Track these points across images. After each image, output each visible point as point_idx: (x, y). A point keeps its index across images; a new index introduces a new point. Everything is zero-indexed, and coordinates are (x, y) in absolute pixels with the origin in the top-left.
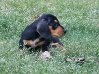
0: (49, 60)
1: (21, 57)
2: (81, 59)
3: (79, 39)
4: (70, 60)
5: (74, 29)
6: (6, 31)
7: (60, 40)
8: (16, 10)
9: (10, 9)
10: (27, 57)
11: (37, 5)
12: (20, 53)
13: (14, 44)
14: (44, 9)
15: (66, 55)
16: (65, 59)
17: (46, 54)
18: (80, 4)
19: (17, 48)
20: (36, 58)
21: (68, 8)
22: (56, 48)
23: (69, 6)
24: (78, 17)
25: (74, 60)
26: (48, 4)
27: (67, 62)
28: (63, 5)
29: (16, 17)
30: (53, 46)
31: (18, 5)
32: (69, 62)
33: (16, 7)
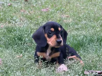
0: (66, 73)
1: (37, 71)
2: (99, 72)
3: (96, 51)
4: (88, 73)
5: (91, 41)
6: (21, 44)
7: (77, 52)
8: (31, 23)
9: (25, 22)
10: (43, 71)
11: (53, 17)
12: (36, 66)
13: (29, 57)
14: (60, 21)
15: (83, 68)
16: (83, 72)
17: (63, 67)
18: (97, 15)
19: (33, 61)
20: (53, 71)
21: (85, 20)
22: (73, 61)
24: (95, 29)
25: (92, 73)
26: (64, 16)
27: (84, 75)
28: (80, 17)
29: (31, 30)
30: (70, 59)
31: (34, 18)
32: (87, 75)
33: (31, 19)
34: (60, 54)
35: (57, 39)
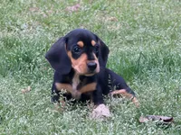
0: (107, 120)
1: (56, 115)
2: (166, 118)
3: (162, 81)
4: (146, 120)
5: (154, 63)
6: (29, 68)
7: (128, 83)
8: (48, 30)
9: (38, 29)
11: (87, 21)
12: (55, 108)
13: (42, 91)
14: (99, 27)
15: (138, 111)
16: (137, 119)
18: (165, 18)
19: (49, 98)
20: (84, 116)
21: (144, 26)
22: (121, 99)
23: (146, 21)
24: (162, 42)
25: (153, 120)
26: (107, 19)
27: (140, 123)
28: (135, 21)
29: (48, 43)
30: (115, 96)
32: (144, 123)
33: (48, 24)
34: (97, 87)
35: (88, 62)
